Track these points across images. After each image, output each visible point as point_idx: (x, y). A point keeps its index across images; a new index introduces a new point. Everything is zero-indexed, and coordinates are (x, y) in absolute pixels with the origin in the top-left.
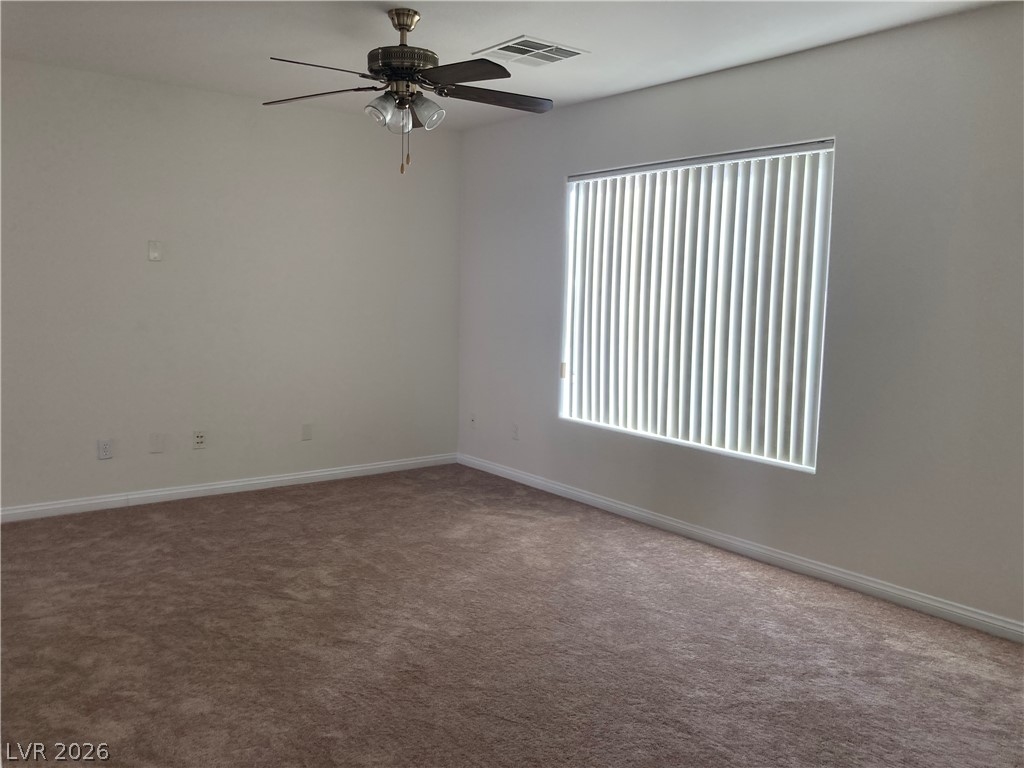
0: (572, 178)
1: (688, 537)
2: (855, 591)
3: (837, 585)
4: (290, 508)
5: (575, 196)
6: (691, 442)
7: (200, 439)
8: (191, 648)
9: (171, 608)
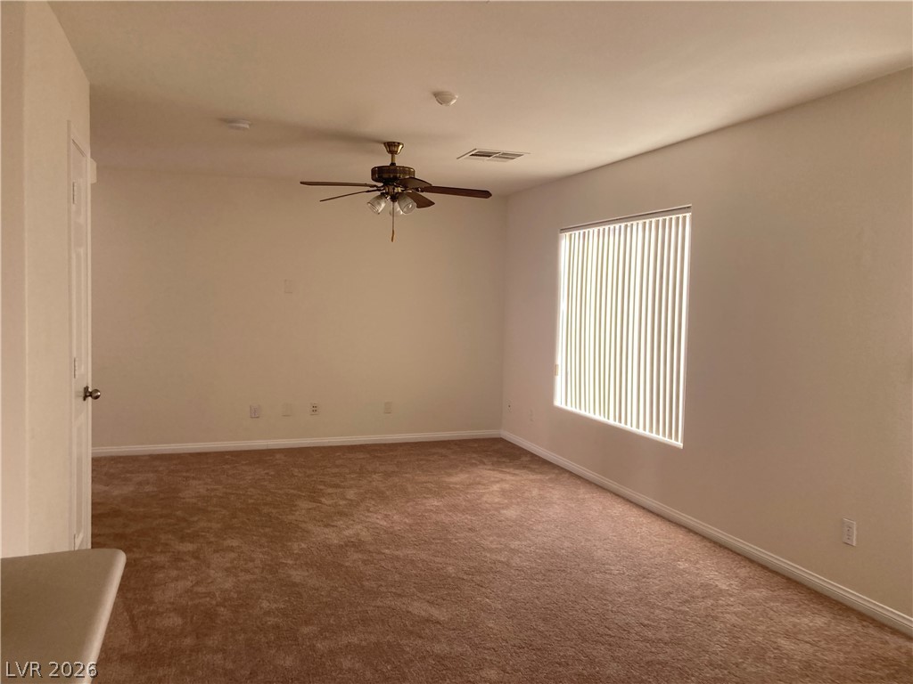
0: (563, 230)
1: (617, 495)
2: (696, 533)
3: (689, 530)
4: (362, 457)
5: (565, 242)
6: (622, 425)
7: (315, 409)
8: (248, 519)
9: (252, 501)
